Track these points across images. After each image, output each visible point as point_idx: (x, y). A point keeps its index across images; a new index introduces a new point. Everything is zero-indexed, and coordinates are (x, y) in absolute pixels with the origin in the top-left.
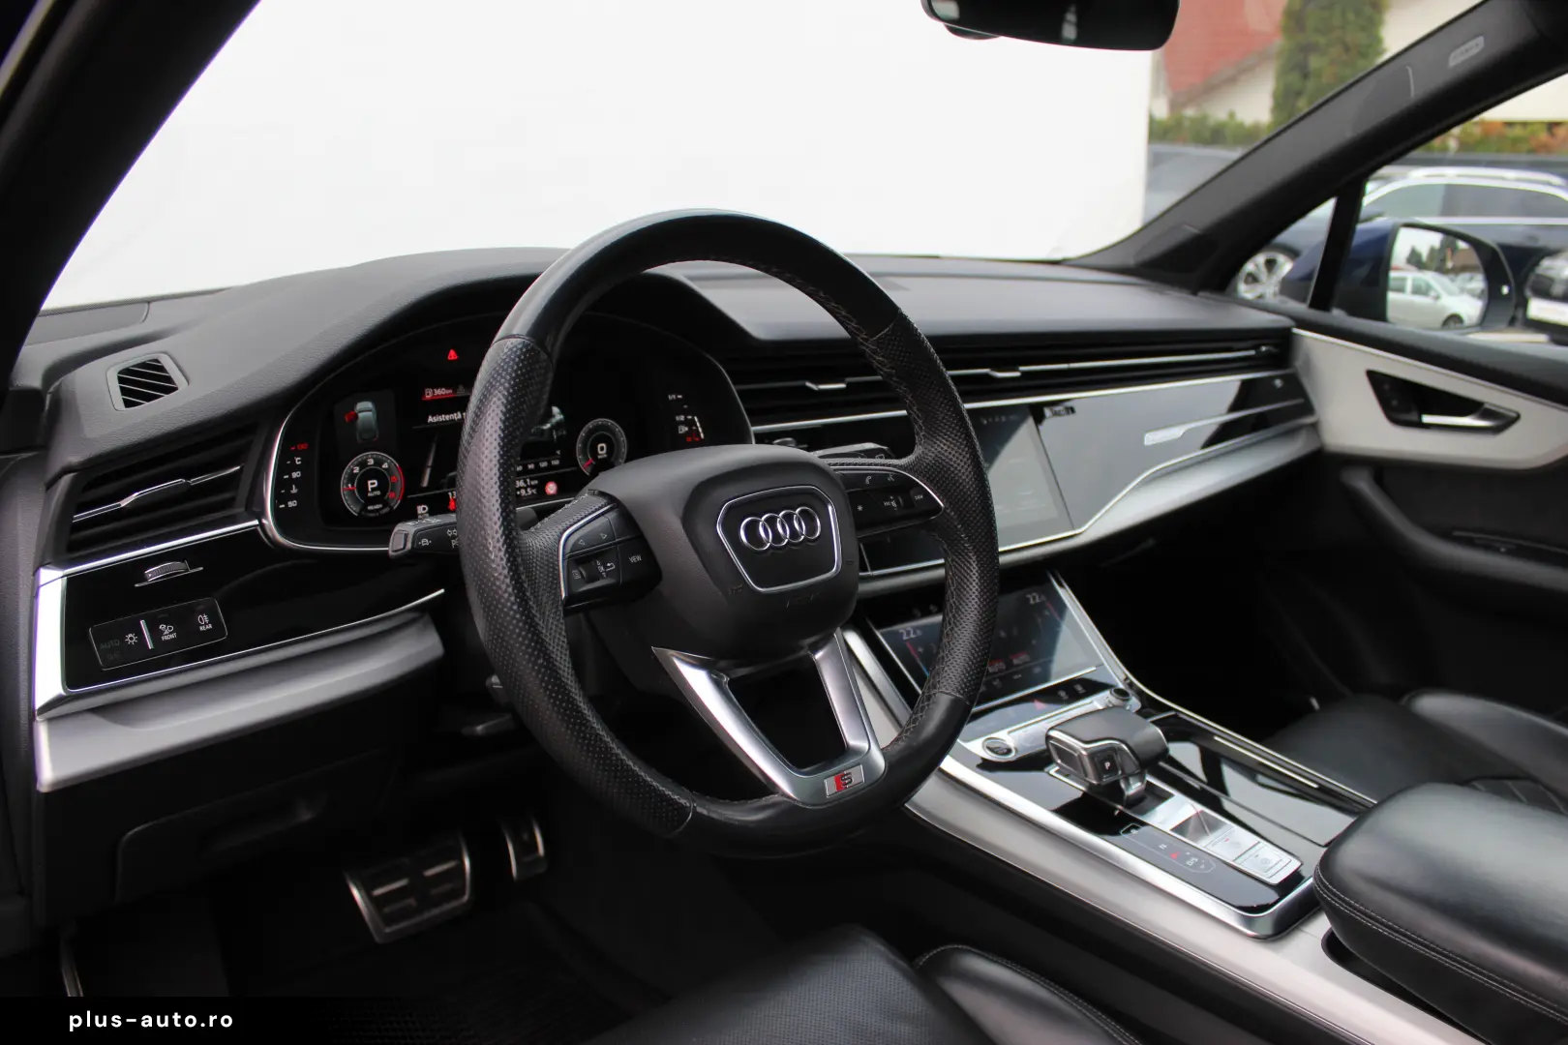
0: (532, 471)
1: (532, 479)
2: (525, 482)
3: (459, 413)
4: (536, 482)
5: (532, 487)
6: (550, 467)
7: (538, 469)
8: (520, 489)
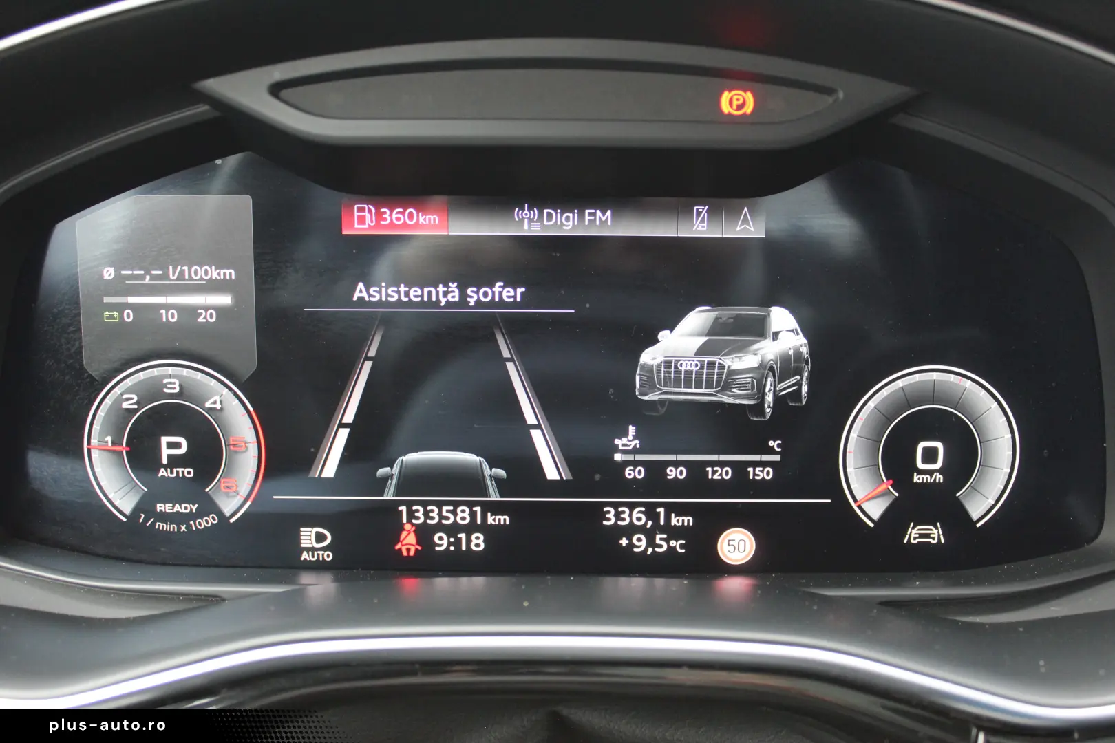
0: (676, 488)
1: (671, 509)
2: (651, 513)
3: (453, 286)
4: (688, 520)
5: (673, 533)
6: (741, 482)
7: (697, 479)
8: (631, 530)
